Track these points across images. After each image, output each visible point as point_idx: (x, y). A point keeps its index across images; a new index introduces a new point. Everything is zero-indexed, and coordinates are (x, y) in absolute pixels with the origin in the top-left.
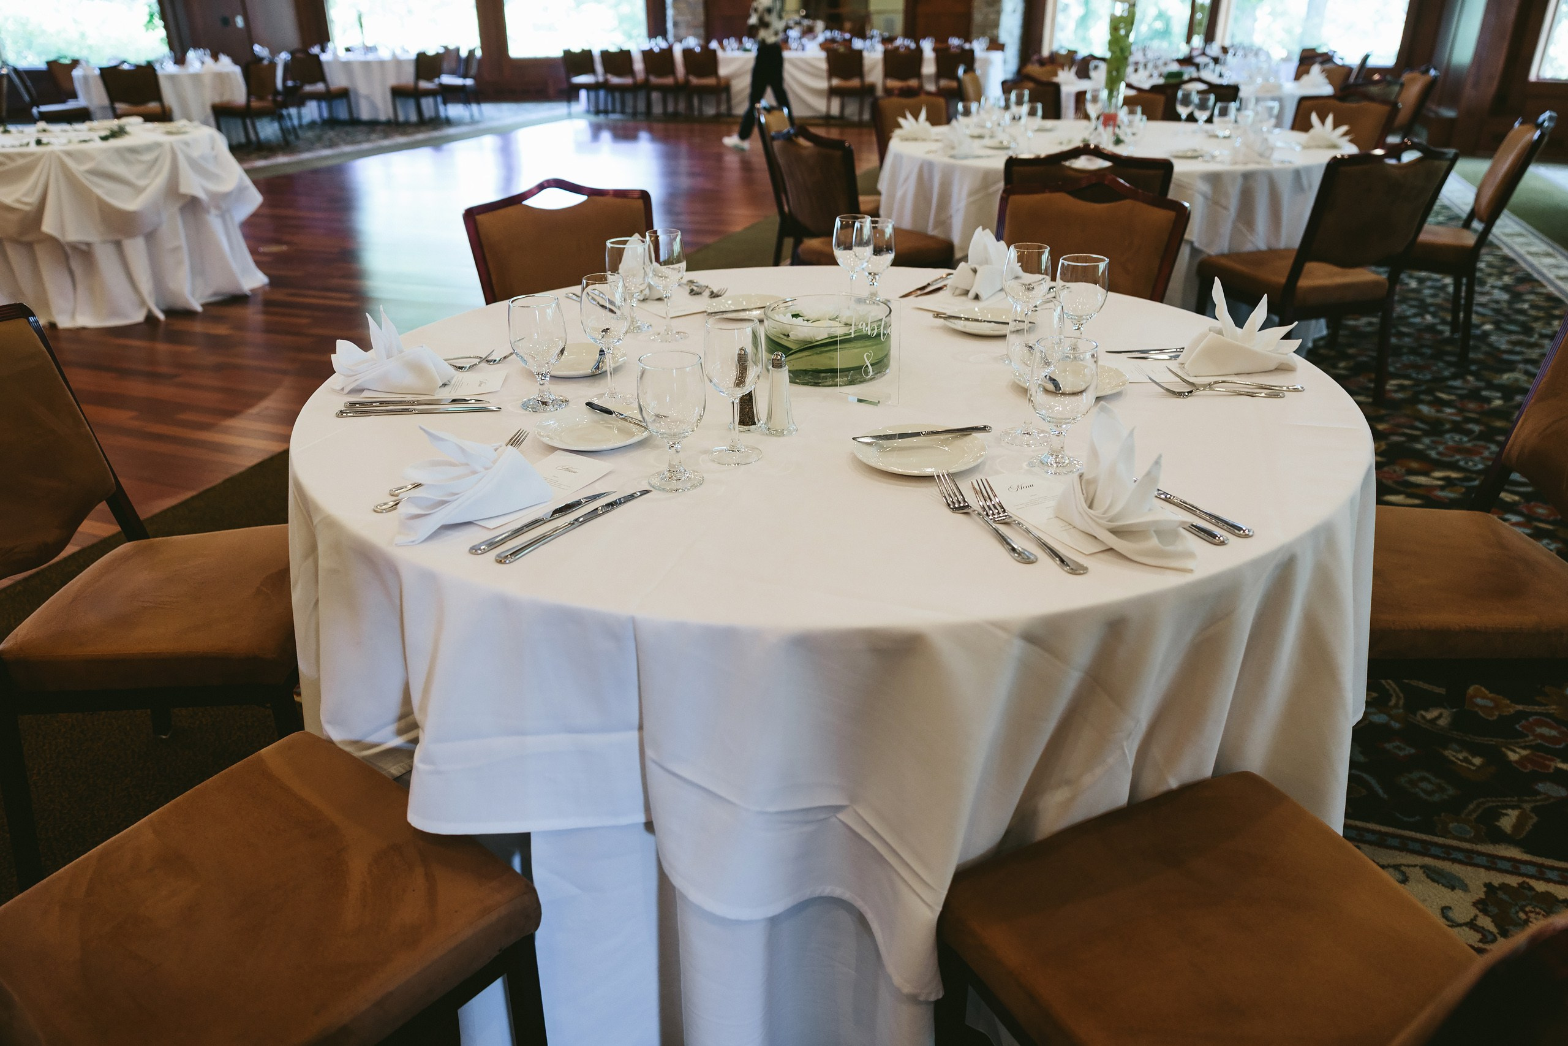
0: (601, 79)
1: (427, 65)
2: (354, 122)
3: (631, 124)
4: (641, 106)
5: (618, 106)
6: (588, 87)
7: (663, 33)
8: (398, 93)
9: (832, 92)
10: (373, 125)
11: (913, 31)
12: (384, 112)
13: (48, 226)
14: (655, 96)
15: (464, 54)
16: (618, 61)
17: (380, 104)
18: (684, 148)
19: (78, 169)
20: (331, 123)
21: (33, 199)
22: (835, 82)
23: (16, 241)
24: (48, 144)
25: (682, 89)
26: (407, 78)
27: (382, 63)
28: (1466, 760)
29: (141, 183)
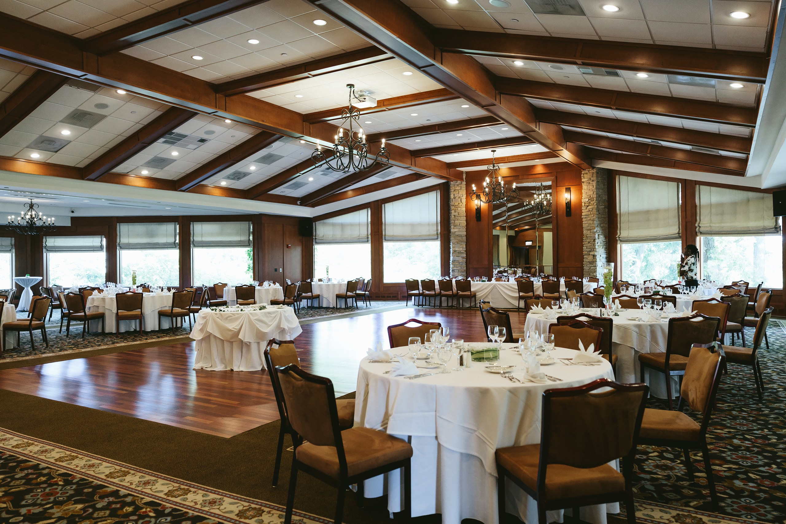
0: (421, 292)
1: (351, 286)
2: (320, 308)
3: (433, 310)
4: (438, 303)
5: (428, 303)
6: (415, 295)
7: (448, 275)
8: (338, 296)
9: (520, 298)
10: (327, 308)
11: (557, 273)
12: (332, 304)
13: (240, 336)
14: (443, 298)
15: (366, 282)
16: (429, 284)
17: (331, 301)
18: (455, 319)
19: (252, 318)
20: (311, 308)
21: (238, 328)
22: (521, 294)
23: (227, 341)
24: (244, 311)
25: (455, 296)
26: (343, 291)
27: (334, 285)
28: (688, 492)
29: (270, 324)
